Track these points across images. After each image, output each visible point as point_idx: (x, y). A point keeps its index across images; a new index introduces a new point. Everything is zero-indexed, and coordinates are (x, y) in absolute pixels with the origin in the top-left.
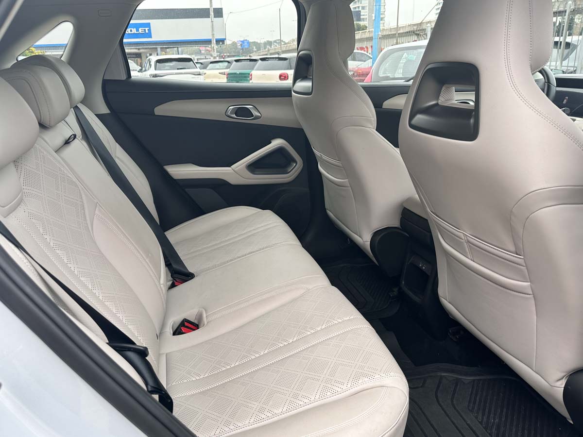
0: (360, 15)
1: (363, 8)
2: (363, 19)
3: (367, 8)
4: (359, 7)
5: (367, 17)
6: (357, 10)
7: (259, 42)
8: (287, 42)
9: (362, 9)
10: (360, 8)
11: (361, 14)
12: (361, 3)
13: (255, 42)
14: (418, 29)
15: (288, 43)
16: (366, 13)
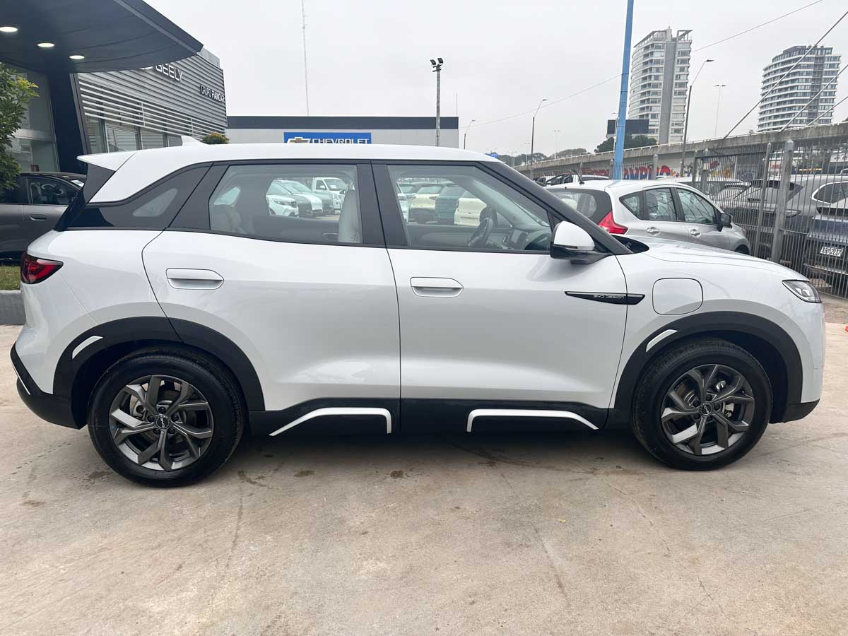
0: (648, 126)
1: (654, 116)
2: (653, 131)
3: (659, 116)
4: (647, 115)
5: (658, 128)
6: (645, 118)
7: (511, 155)
8: (548, 156)
9: (651, 118)
10: (650, 116)
11: (650, 124)
12: (651, 110)
13: (506, 156)
14: (720, 147)
15: (550, 158)
16: (657, 123)
